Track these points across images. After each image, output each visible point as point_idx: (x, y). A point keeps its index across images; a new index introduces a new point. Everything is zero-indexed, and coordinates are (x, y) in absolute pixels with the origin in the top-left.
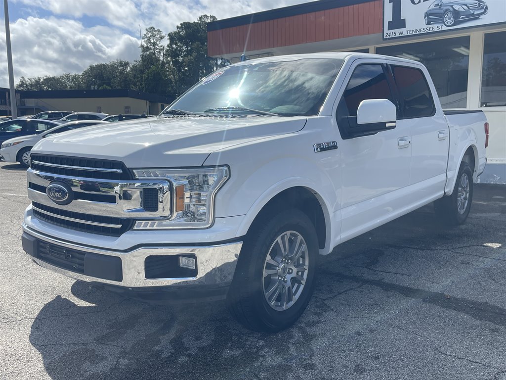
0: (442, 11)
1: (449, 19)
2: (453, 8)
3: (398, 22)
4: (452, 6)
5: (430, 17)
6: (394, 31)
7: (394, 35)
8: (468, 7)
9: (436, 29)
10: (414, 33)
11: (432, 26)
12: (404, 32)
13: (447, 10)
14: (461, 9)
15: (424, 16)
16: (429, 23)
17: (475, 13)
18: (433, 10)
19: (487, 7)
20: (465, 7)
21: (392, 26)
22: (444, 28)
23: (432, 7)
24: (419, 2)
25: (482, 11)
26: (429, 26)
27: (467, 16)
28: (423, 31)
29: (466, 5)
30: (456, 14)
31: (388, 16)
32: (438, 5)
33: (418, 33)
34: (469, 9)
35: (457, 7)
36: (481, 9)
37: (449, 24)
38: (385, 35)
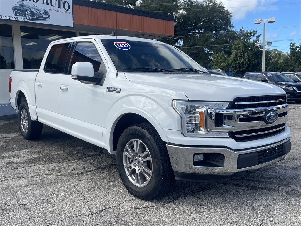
0: (24, 10)
1: (29, 16)
2: (30, 9)
4: (30, 8)
5: (16, 11)
8: (39, 12)
9: (21, 20)
10: (6, 18)
11: (18, 17)
13: (27, 10)
14: (35, 12)
15: (12, 9)
16: (16, 15)
17: (43, 16)
18: (18, 7)
19: (49, 15)
20: (38, 11)
22: (26, 20)
23: (17, 5)
25: (47, 16)
27: (39, 17)
28: (12, 19)
29: (38, 10)
30: (33, 14)
32: (21, 5)
33: (9, 19)
34: (40, 13)
35: (33, 10)
36: (46, 15)
37: (29, 19)
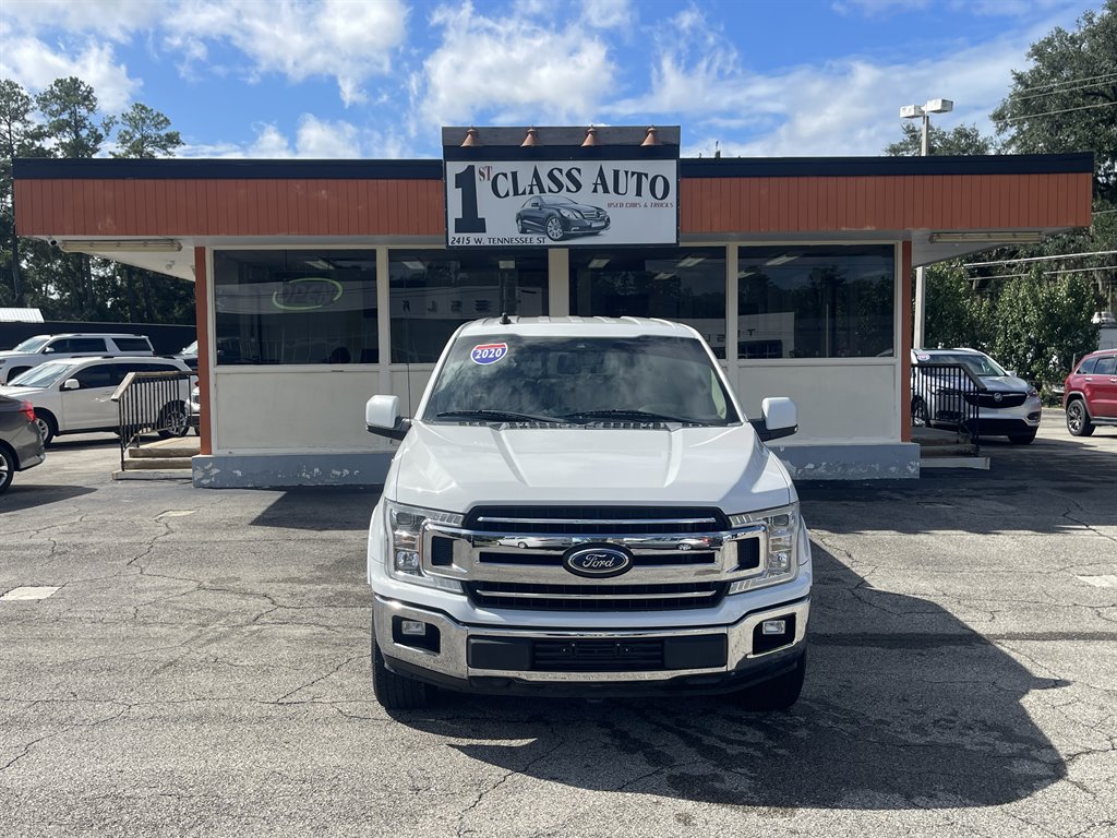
0: (543, 216)
1: (555, 229)
2: (560, 213)
3: (472, 222)
4: (558, 211)
5: (525, 221)
6: (466, 235)
7: (466, 241)
8: (582, 215)
9: (535, 243)
10: (500, 244)
11: (529, 236)
12: (485, 239)
13: (551, 215)
14: (572, 217)
15: (515, 218)
16: (523, 231)
17: (593, 226)
18: (530, 211)
19: (608, 219)
20: (578, 215)
21: (461, 226)
22: (547, 242)
23: (528, 206)
24: (507, 195)
25: (603, 224)
26: (525, 236)
27: (582, 228)
28: (515, 243)
29: (579, 212)
30: (565, 223)
31: (455, 210)
32: (537, 204)
33: (507, 244)
34: (584, 218)
35: (566, 213)
36: (600, 221)
37: (555, 237)
38: (450, 240)
